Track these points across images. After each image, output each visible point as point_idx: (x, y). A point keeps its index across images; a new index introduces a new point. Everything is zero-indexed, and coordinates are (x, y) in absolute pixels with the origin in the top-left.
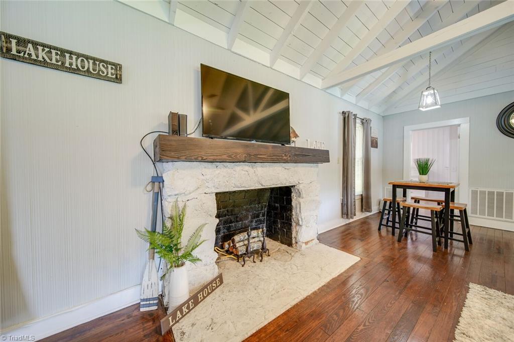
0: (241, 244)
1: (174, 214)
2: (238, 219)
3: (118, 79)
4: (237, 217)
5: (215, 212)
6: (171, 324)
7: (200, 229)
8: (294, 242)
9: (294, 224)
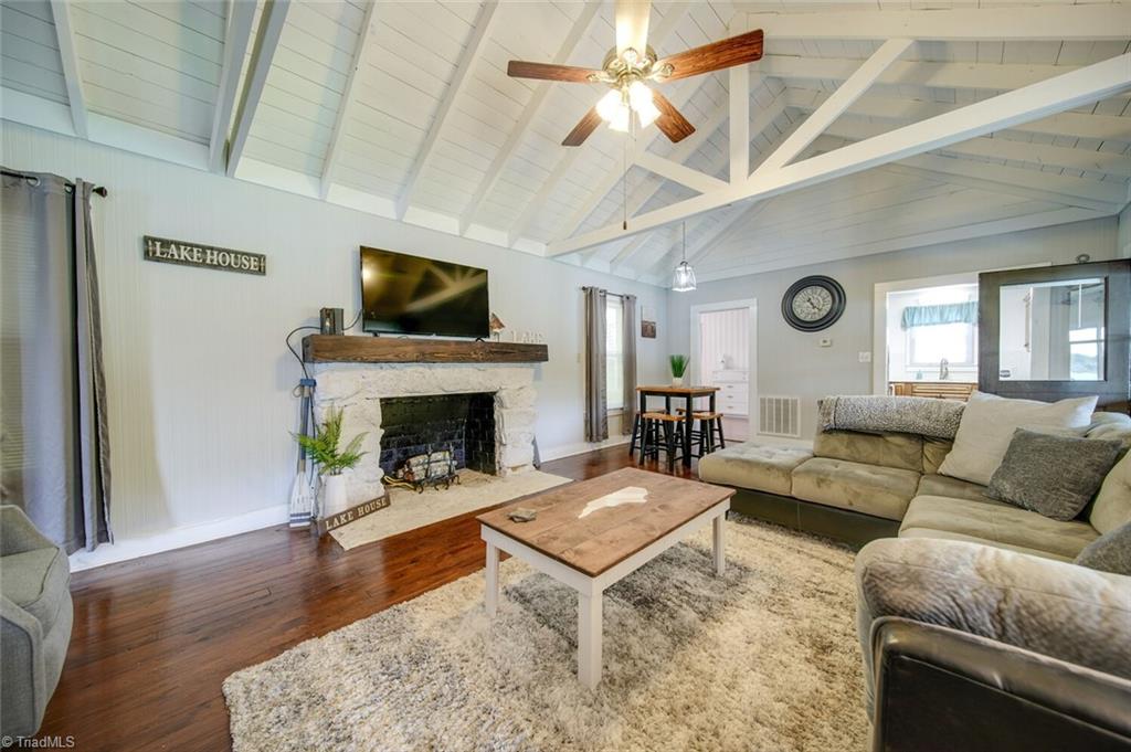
0: (420, 468)
1: (330, 421)
2: (420, 441)
3: (261, 271)
4: (419, 438)
5: (379, 420)
6: (328, 528)
7: (360, 437)
8: (497, 468)
9: (497, 444)
